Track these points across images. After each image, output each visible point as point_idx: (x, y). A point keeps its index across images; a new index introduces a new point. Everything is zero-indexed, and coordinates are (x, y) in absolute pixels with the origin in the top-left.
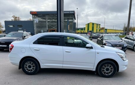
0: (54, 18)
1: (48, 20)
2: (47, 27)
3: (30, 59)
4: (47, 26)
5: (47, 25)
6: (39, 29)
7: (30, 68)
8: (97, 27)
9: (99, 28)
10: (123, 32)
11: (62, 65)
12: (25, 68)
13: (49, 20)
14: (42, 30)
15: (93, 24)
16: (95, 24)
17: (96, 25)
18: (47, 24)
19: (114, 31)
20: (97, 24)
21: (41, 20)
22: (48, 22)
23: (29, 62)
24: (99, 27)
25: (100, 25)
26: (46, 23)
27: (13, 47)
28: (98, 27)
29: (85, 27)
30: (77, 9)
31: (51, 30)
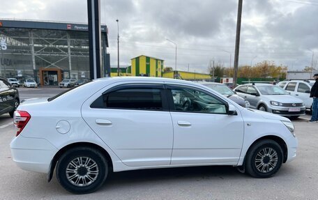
0: (53, 41)
1: (35, 43)
2: (34, 63)
3: (84, 148)
4: (34, 60)
5: (33, 57)
6: (10, 67)
7: (83, 175)
8: (157, 67)
9: (162, 68)
10: (210, 77)
11: (169, 159)
12: (67, 175)
13: (37, 45)
14: (19, 71)
15: (148, 59)
16: (152, 58)
17: (155, 62)
18: (34, 54)
19: (192, 76)
20: (157, 60)
21: (14, 43)
22: (36, 49)
23: (80, 159)
24: (162, 66)
25: (162, 61)
26: (30, 52)
27: (29, 117)
28: (159, 66)
29: (130, 65)
30: (117, 21)
31: (45, 71)
